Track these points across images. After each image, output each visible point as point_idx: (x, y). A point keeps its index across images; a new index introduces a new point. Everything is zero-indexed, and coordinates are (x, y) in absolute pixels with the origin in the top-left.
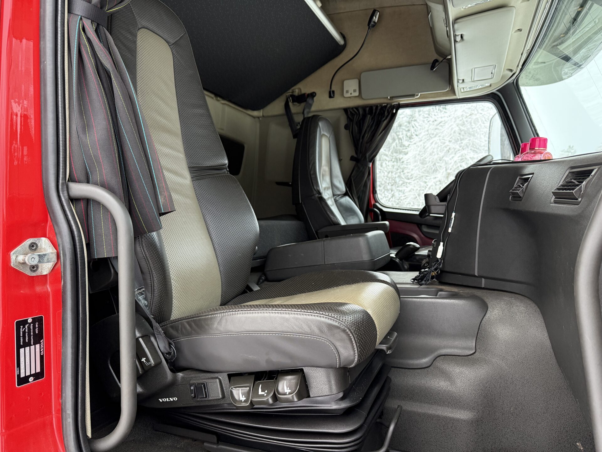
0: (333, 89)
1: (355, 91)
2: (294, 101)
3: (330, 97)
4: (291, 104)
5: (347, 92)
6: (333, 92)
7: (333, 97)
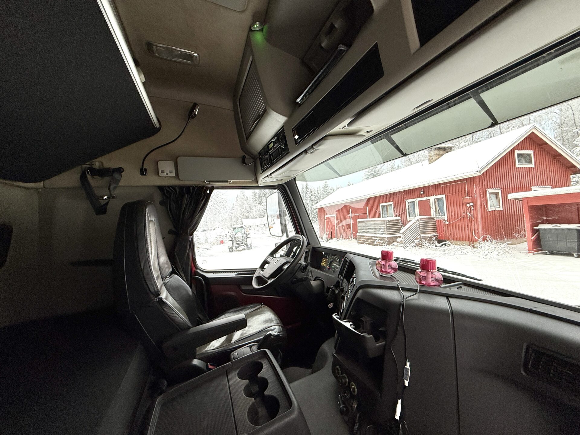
0: (145, 167)
1: (171, 172)
2: (93, 175)
3: (142, 174)
4: (89, 177)
5: (163, 172)
6: (146, 170)
7: (145, 175)
